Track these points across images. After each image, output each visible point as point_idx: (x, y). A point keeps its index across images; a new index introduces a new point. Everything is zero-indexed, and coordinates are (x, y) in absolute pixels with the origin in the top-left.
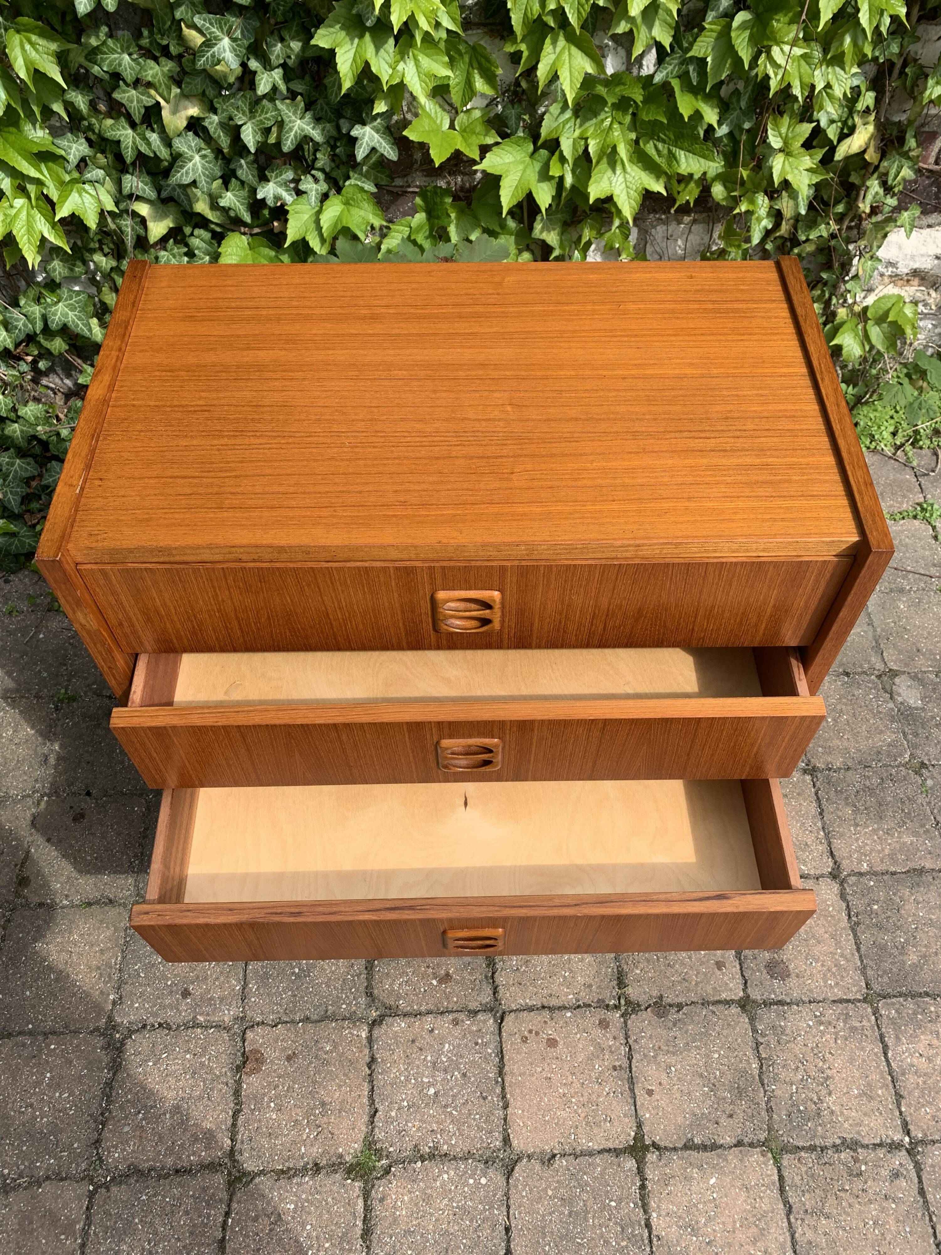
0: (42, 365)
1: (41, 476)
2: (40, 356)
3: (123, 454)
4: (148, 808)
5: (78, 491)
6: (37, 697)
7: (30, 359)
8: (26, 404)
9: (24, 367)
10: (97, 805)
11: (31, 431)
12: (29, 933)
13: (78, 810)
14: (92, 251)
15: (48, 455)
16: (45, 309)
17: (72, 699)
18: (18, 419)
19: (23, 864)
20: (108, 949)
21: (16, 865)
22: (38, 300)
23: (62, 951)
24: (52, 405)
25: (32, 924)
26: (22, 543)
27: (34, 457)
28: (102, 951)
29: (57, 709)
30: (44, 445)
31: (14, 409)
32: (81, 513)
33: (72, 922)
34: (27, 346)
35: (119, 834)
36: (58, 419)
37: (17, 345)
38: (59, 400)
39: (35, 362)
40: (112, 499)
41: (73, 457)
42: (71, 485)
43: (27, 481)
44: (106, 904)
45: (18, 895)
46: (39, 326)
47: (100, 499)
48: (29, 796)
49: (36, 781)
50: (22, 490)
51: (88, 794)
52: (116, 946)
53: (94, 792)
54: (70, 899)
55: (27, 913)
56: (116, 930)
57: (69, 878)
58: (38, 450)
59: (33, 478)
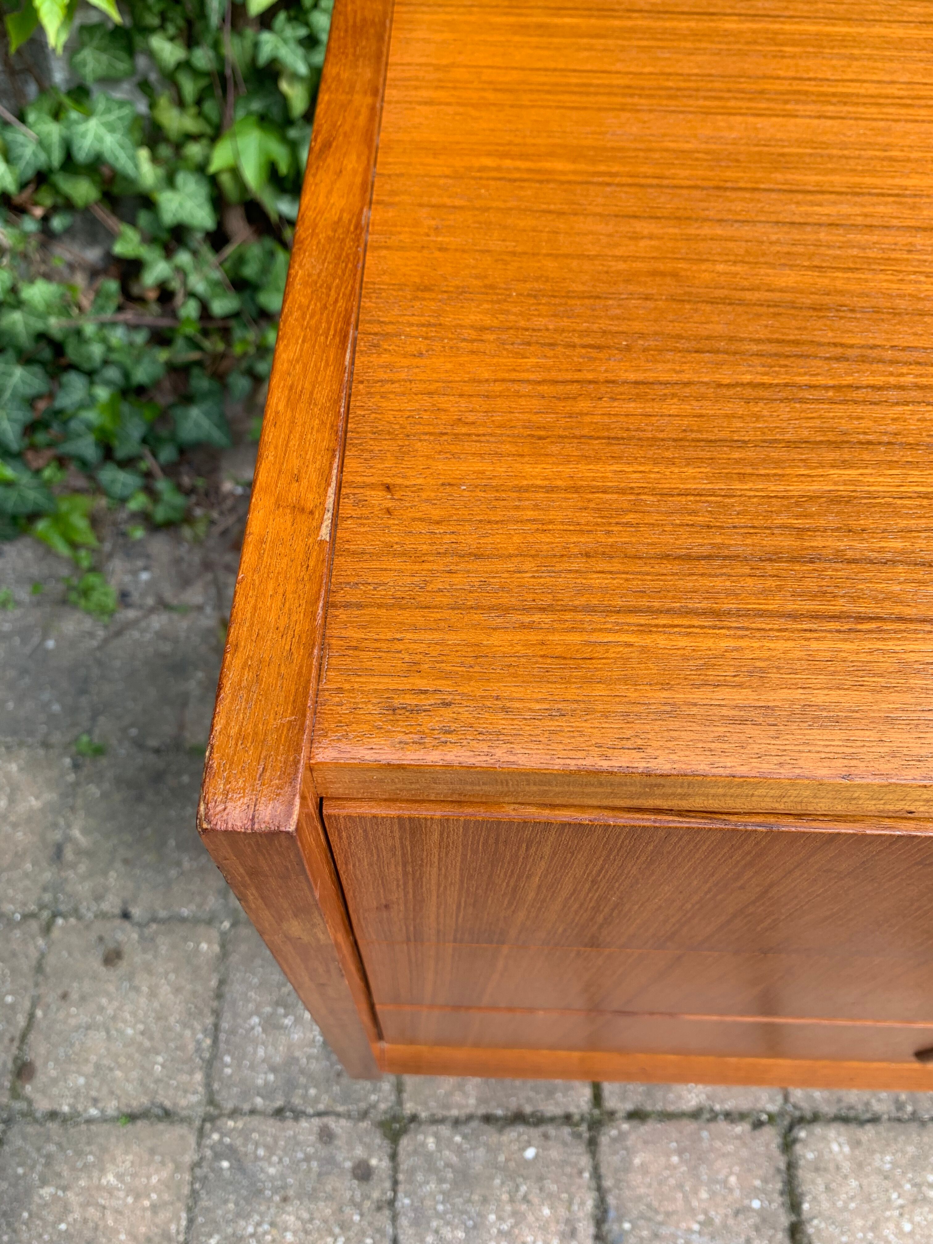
0: (57, 223)
1: (51, 396)
2: (54, 210)
3: (443, 401)
4: (223, 946)
5: (325, 533)
6: (46, 745)
7: (38, 212)
8: (31, 281)
9: (30, 225)
10: (142, 937)
11: (39, 326)
12: (33, 1168)
13: (111, 945)
14: (148, 31)
15: (63, 361)
16: (68, 128)
17: (99, 751)
18: (19, 304)
19: (24, 1037)
20: (165, 1204)
21: (12, 1040)
22: (57, 115)
23: (88, 1204)
24: (71, 288)
25: (39, 1150)
26: (22, 498)
27: (43, 364)
28: (154, 1208)
29: (76, 767)
30: (58, 348)
31: (14, 290)
32: (342, 615)
33: (104, 1149)
34: (37, 189)
35: (177, 990)
36: (80, 308)
37: (23, 186)
38: (80, 280)
39: (45, 219)
40: (439, 565)
41: (291, 404)
42: (298, 509)
43: (31, 402)
44: (159, 1119)
45: (15, 1094)
46: (57, 158)
47: (396, 564)
48: (33, 915)
49: (45, 889)
50: (24, 416)
51: (126, 915)
52: (179, 1199)
53: (136, 912)
54: (100, 1105)
55: (30, 1129)
56: (178, 1168)
57: (98, 1066)
58: (47, 353)
59: (39, 397)
